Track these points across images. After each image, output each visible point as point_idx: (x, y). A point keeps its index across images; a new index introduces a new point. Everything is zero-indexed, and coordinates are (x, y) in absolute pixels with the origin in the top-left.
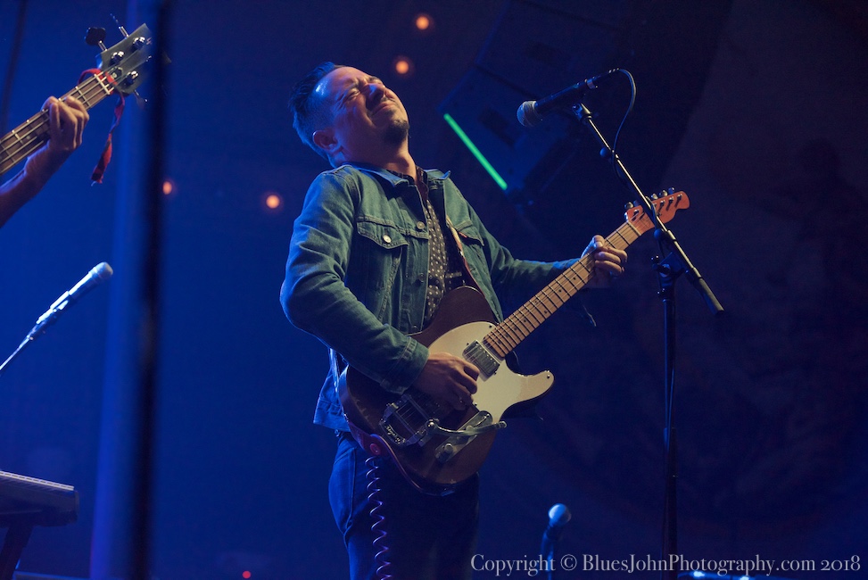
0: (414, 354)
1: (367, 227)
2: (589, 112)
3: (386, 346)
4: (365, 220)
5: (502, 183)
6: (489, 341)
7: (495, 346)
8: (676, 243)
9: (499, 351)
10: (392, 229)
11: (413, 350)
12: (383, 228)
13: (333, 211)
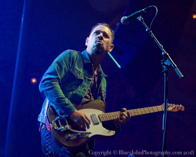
0: (71, 107)
1: (73, 70)
2: (143, 19)
3: (63, 103)
4: (74, 68)
5: (119, 66)
6: (100, 116)
7: (101, 118)
8: (169, 57)
9: (101, 119)
10: (81, 73)
11: (72, 106)
12: (79, 72)
13: (65, 62)
